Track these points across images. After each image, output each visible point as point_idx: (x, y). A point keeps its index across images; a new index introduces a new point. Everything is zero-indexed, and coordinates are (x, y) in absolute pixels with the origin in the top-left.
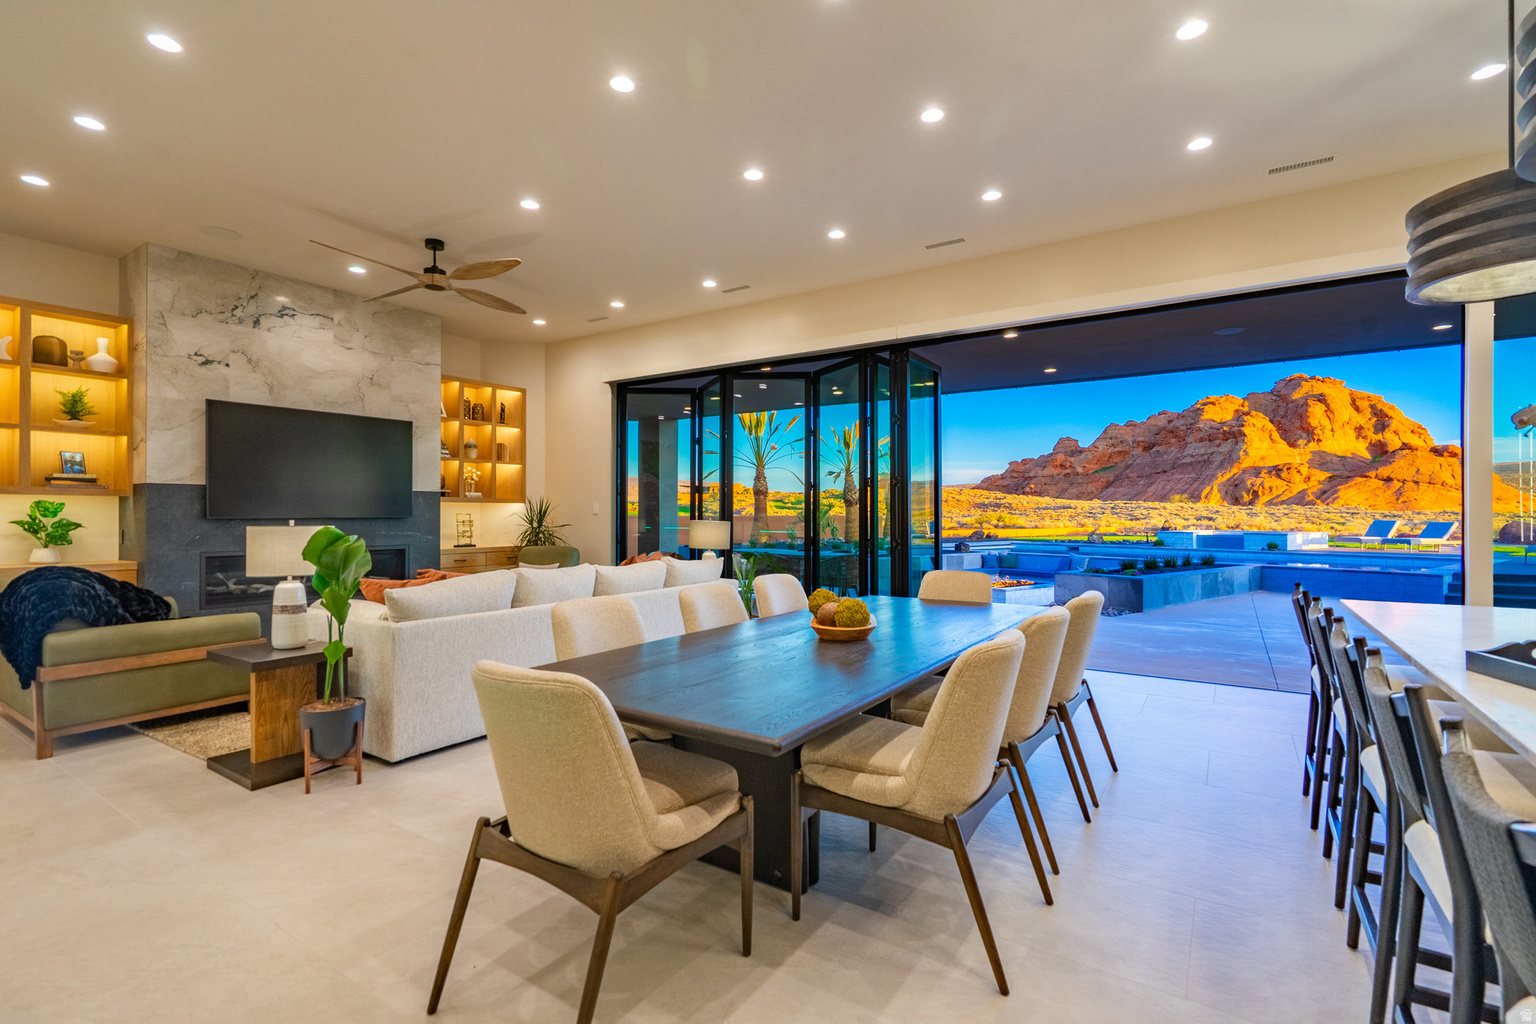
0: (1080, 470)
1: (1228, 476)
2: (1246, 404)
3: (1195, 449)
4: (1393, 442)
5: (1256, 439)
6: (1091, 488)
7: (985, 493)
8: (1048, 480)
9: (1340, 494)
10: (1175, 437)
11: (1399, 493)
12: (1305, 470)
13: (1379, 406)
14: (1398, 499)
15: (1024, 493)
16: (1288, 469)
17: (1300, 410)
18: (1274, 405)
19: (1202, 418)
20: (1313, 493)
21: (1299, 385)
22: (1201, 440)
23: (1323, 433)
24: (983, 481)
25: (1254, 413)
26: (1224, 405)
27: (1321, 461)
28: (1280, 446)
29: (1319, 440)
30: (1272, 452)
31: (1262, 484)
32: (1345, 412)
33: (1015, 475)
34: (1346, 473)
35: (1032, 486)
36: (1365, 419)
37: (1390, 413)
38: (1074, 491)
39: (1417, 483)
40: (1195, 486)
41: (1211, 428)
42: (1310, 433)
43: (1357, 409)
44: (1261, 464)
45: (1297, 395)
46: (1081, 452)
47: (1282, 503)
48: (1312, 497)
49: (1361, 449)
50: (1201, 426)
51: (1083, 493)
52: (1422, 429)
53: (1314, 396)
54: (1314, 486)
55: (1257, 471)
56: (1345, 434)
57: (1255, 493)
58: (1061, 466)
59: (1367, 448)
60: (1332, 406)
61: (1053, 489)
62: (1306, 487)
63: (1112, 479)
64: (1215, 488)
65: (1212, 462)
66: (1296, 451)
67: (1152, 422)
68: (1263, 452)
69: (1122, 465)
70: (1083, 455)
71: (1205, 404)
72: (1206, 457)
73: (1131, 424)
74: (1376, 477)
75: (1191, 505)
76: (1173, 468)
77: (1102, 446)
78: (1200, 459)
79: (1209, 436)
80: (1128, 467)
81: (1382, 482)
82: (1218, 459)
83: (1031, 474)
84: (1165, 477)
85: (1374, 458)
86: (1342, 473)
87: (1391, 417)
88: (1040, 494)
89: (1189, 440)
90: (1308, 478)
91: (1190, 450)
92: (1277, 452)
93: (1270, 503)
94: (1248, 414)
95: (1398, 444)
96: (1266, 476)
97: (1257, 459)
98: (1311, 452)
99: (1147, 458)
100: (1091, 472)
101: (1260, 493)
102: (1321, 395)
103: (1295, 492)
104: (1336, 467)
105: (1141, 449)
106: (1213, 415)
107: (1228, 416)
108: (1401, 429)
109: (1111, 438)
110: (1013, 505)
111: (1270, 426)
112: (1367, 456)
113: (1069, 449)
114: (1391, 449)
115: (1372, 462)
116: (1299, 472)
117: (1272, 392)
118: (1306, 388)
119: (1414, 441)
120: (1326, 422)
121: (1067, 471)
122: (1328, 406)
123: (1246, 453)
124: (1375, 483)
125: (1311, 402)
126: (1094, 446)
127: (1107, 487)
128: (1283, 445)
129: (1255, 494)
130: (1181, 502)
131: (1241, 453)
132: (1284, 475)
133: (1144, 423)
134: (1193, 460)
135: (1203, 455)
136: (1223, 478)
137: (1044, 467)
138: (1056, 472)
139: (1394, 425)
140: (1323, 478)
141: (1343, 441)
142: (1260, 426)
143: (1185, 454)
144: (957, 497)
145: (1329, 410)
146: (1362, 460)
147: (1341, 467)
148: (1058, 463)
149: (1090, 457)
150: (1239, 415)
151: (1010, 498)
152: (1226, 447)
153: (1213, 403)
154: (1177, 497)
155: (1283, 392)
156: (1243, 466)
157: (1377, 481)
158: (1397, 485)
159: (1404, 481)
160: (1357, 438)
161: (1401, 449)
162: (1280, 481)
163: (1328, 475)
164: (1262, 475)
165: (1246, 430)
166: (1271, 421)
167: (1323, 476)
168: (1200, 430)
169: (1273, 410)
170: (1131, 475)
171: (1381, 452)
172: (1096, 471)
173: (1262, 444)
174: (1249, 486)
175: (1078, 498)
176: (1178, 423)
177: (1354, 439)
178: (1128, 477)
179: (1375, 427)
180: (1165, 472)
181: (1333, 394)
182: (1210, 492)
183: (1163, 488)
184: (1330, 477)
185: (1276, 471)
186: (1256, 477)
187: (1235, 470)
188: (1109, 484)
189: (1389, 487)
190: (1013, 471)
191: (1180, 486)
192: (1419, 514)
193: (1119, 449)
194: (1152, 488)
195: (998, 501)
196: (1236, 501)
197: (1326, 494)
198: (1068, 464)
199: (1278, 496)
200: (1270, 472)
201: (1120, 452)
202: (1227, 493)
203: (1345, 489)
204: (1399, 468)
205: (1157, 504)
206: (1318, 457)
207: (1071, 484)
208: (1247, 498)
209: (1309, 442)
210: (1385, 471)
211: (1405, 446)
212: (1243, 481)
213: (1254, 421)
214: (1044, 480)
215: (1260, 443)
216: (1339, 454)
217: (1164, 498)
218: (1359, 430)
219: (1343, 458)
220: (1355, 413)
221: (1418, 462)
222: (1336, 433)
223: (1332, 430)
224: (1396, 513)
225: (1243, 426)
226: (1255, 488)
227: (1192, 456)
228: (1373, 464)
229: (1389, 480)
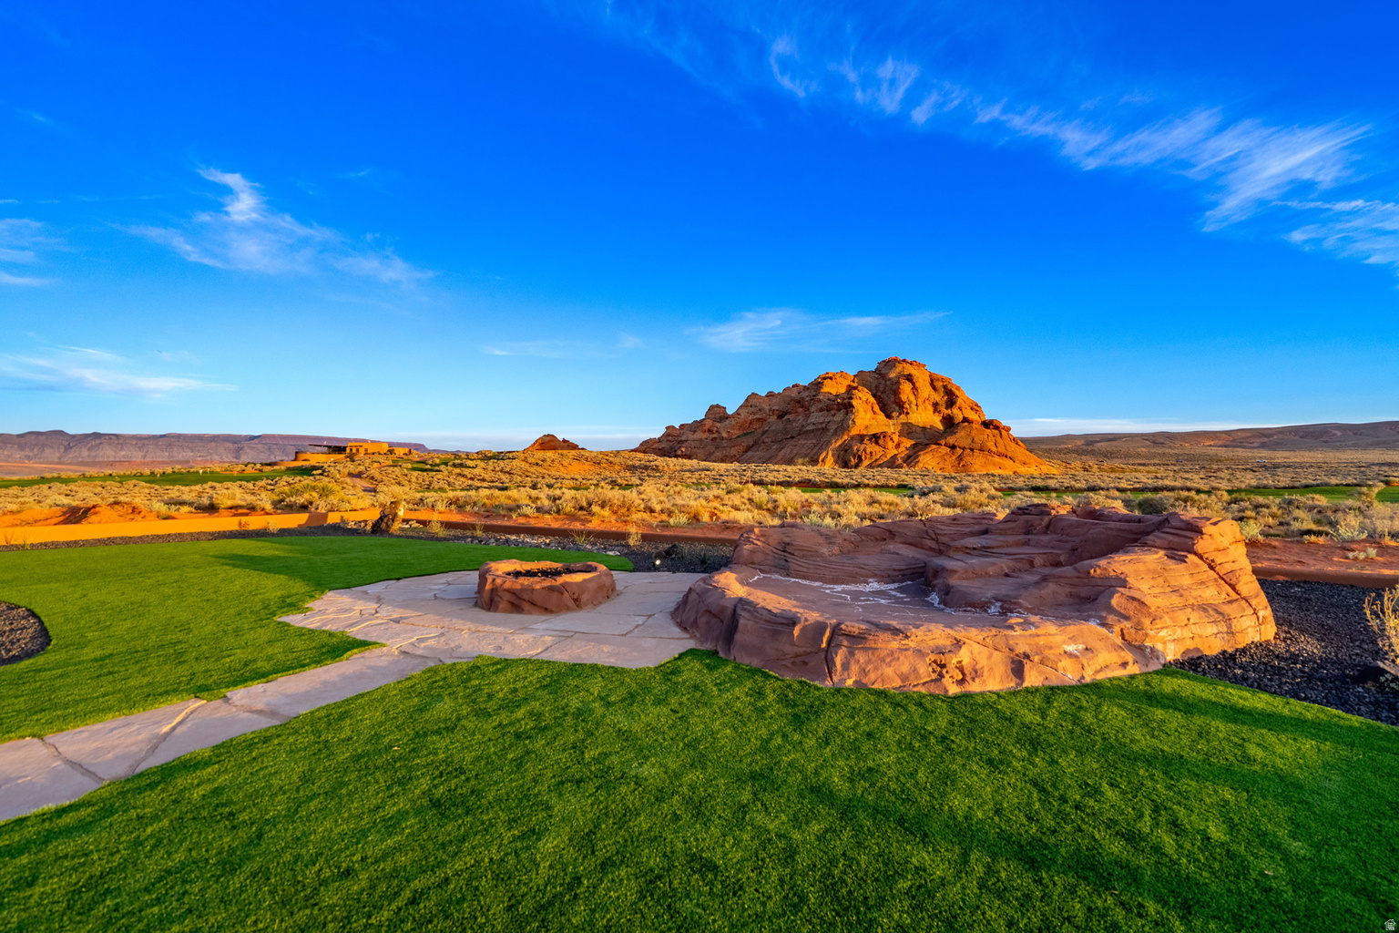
0: (725, 435)
1: (840, 442)
2: (856, 380)
3: (816, 418)
4: (959, 416)
5: (861, 410)
6: (733, 451)
7: (640, 455)
8: (697, 444)
9: (921, 458)
10: (802, 407)
11: (960, 458)
12: (896, 438)
13: (949, 387)
14: (959, 464)
15: (676, 456)
16: (884, 437)
17: (894, 387)
18: (876, 382)
19: (822, 391)
20: (901, 458)
21: (894, 366)
22: (821, 410)
23: (910, 407)
24: (641, 444)
25: (860, 388)
26: (839, 380)
27: (908, 430)
28: (879, 417)
29: (907, 413)
30: (874, 421)
31: (865, 450)
32: (926, 390)
33: (670, 438)
34: (926, 441)
35: (683, 449)
36: (939, 397)
37: (957, 393)
38: (718, 454)
39: (972, 450)
40: (815, 451)
41: (829, 400)
42: (901, 406)
43: (934, 388)
44: (865, 433)
45: (892, 375)
46: (727, 418)
47: (880, 466)
48: (900, 461)
49: (936, 422)
50: (821, 397)
51: (727, 456)
52: (978, 406)
53: (905, 376)
54: (903, 452)
55: (861, 438)
56: (925, 408)
57: (860, 457)
58: (710, 431)
59: (941, 421)
60: (917, 385)
61: (701, 452)
62: (897, 452)
63: (751, 444)
64: (830, 452)
65: (828, 430)
66: (891, 422)
67: (787, 393)
68: (867, 422)
69: (760, 431)
70: (728, 421)
71: (825, 379)
72: (824, 425)
73: (771, 395)
74: (945, 445)
75: (810, 468)
76: (799, 435)
77: (744, 413)
78: (820, 426)
79: (827, 406)
80: (764, 433)
81: (949, 449)
82: (833, 427)
83: (683, 439)
84: (792, 442)
85: (945, 429)
86: (923, 439)
87: (957, 396)
88: (689, 457)
89: (812, 409)
90: (898, 446)
91: (812, 419)
92: (878, 423)
93: (870, 466)
94: (856, 388)
95: (961, 418)
96: (868, 442)
97: (863, 428)
98: (902, 424)
99: (778, 425)
100: (734, 437)
101: (863, 457)
102: (910, 375)
103: (889, 456)
104: (919, 436)
105: (775, 417)
106: (830, 388)
107: (843, 390)
108: (964, 405)
109: (751, 406)
110: (660, 468)
111: (872, 400)
112: (940, 427)
113: (718, 416)
114: (956, 421)
115: (944, 432)
116: (891, 439)
117: (875, 372)
118: (899, 368)
119: (972, 416)
120: (912, 398)
121: (714, 436)
122: (913, 384)
123: (854, 423)
124: (944, 450)
125: (902, 381)
126: (737, 413)
127: (746, 451)
128: (881, 416)
129: (860, 459)
130: (803, 465)
131: (850, 422)
132: (881, 442)
133: (779, 394)
134: (814, 427)
135: (821, 423)
136: (836, 444)
137: (695, 432)
138: (704, 436)
139: (959, 402)
140: (909, 445)
141: (924, 416)
142: (864, 399)
143: (808, 422)
144: (611, 459)
145: (915, 388)
146: (937, 431)
147: (922, 436)
148: (707, 428)
149: (733, 423)
150: (850, 389)
151: (661, 461)
152: (840, 416)
153: (831, 378)
154: (800, 461)
155: (883, 371)
156: (852, 433)
157: (945, 448)
158: (959, 451)
159: (964, 449)
160: (934, 412)
161: (963, 422)
162: (878, 447)
163: (913, 442)
164: (865, 441)
165: (854, 402)
166: (874, 395)
167: (908, 443)
168: (820, 401)
169: (876, 387)
170: (767, 440)
171: (949, 422)
172: (739, 436)
173: (866, 416)
174: (855, 451)
175: (722, 461)
176: (805, 394)
177: (932, 413)
178: (764, 442)
179: (946, 403)
180: (793, 438)
181: (918, 375)
182: (826, 457)
183: (791, 453)
184: (914, 445)
185: (875, 438)
186: (861, 443)
187: (846, 437)
188: (749, 448)
189: (953, 454)
190: (669, 435)
191: (803, 451)
192: (969, 475)
193: (758, 416)
194: (782, 452)
195: (648, 463)
196: (846, 465)
197: (910, 459)
198: (715, 429)
199: (876, 460)
200: (870, 439)
201: (759, 420)
202: (838, 457)
203: (924, 454)
204: (960, 437)
205: (784, 467)
206: (906, 428)
207: (717, 448)
208: (853, 461)
209: (900, 414)
210: (951, 440)
211: (965, 420)
212: (851, 447)
213: (860, 394)
214: (693, 444)
215: (864, 414)
216: (921, 425)
217: (790, 462)
218: (935, 405)
219: (924, 428)
220: (932, 392)
221: (974, 432)
222: (920, 408)
223: (917, 405)
224: (954, 475)
225: (852, 398)
226: (860, 453)
227: (814, 424)
228: (944, 434)
229: (953, 447)
